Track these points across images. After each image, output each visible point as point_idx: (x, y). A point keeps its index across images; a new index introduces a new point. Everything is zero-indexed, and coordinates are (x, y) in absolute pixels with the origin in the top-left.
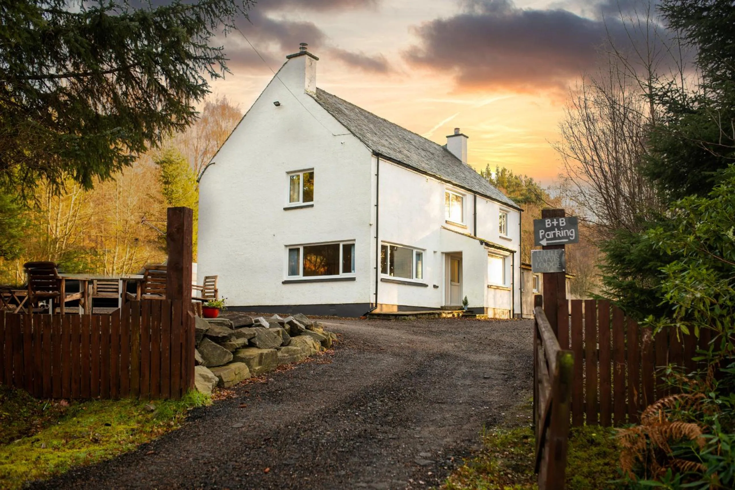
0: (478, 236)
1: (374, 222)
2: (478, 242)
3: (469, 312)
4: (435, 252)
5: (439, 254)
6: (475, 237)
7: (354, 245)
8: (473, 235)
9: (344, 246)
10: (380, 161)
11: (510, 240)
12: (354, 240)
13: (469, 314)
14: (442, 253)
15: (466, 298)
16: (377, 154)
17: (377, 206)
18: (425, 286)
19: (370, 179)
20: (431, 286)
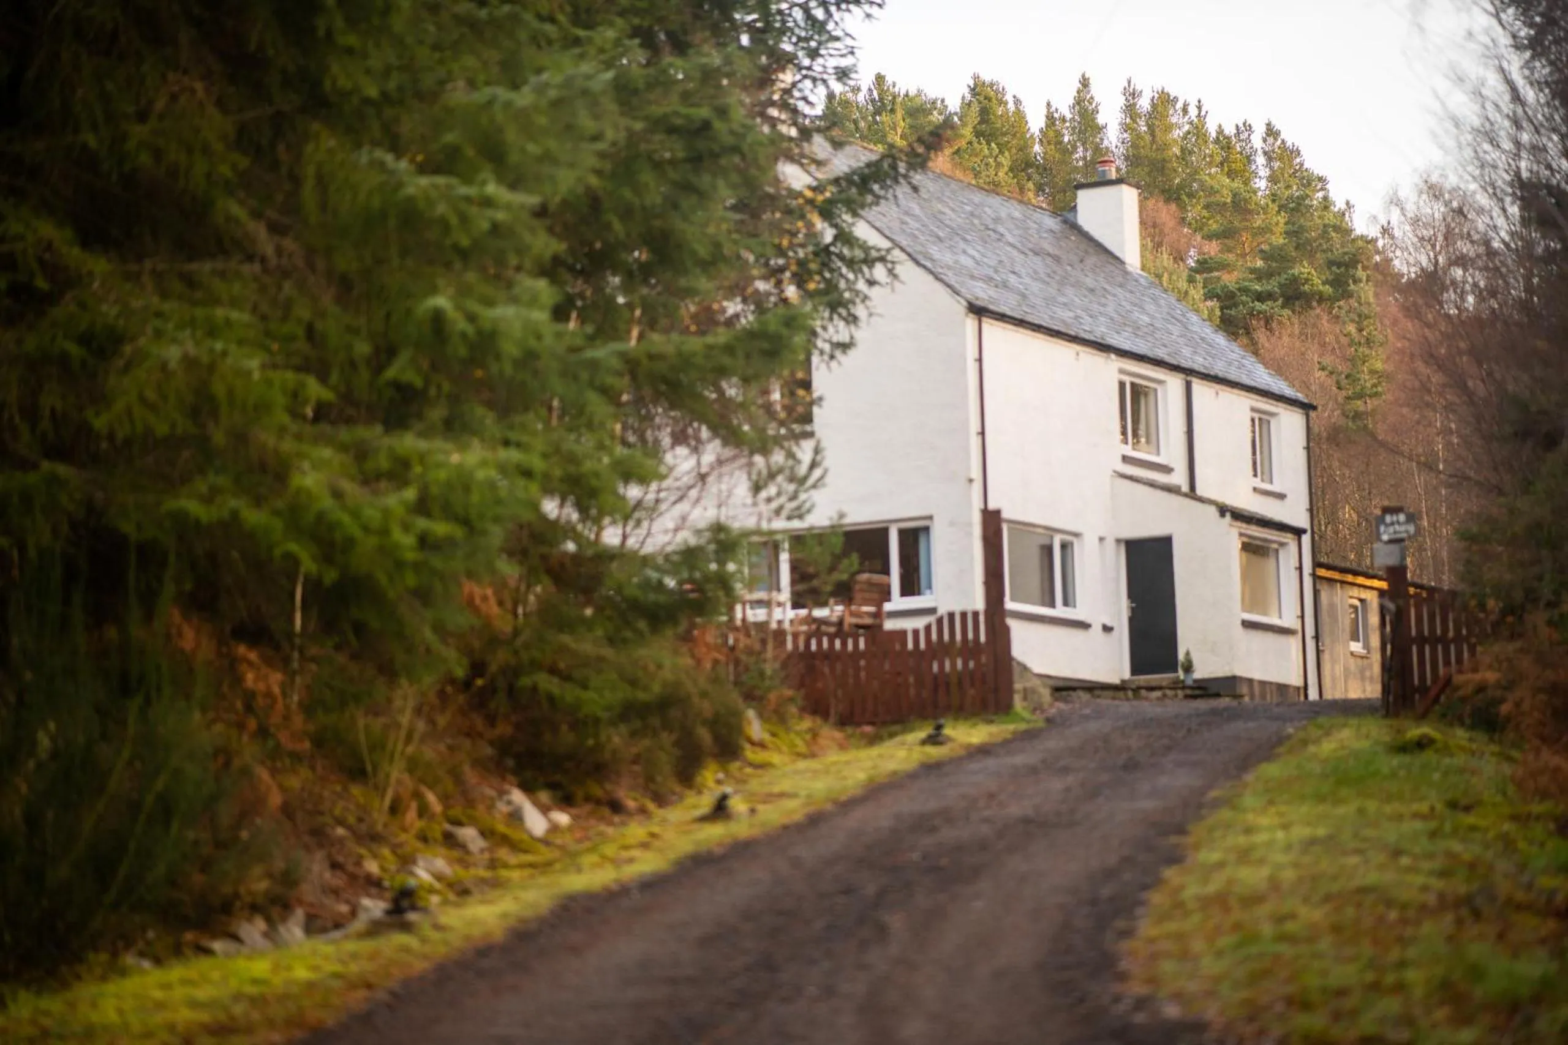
0: (1200, 491)
1: (976, 473)
2: (1213, 511)
3: (1199, 688)
4: (1101, 539)
5: (1110, 544)
6: (1192, 493)
7: (926, 529)
8: (1185, 488)
9: (902, 533)
10: (985, 326)
11: (1281, 496)
12: (930, 518)
13: (1197, 692)
14: (1118, 541)
15: (1188, 654)
16: (978, 311)
17: (982, 433)
18: (1084, 626)
19: (964, 371)
20: (1097, 628)
